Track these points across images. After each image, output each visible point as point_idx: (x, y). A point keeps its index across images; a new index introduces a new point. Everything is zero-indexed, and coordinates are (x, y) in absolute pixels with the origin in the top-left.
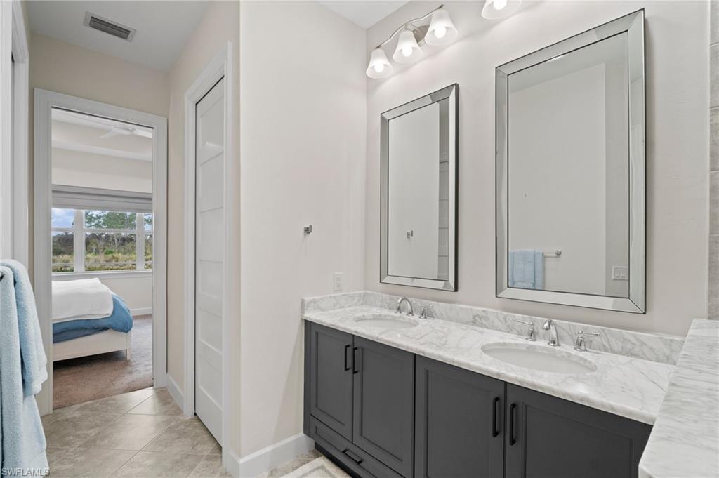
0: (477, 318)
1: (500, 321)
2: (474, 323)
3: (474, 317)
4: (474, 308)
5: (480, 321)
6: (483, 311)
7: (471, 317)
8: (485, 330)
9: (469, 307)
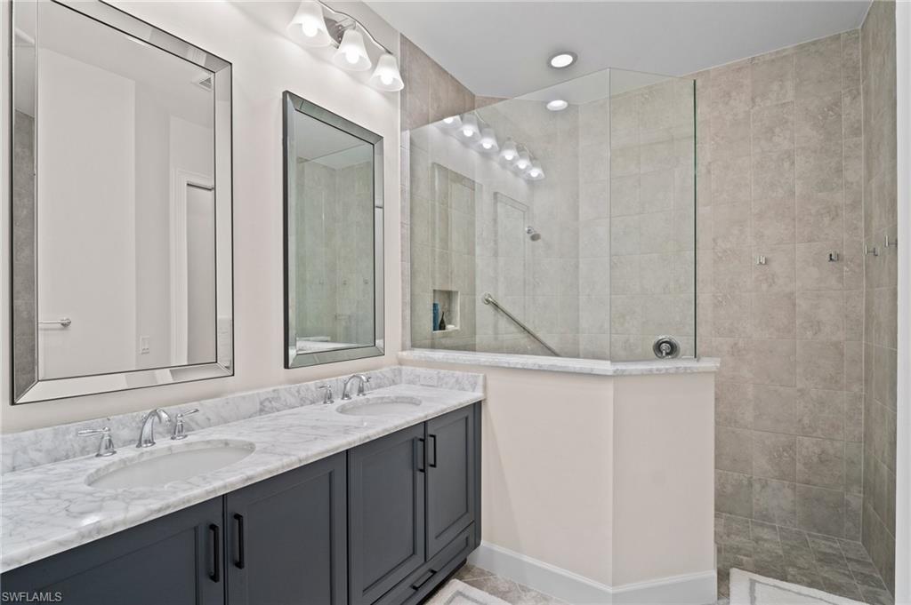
0: (267, 403)
1: (294, 396)
2: (262, 411)
3: (261, 403)
4: (260, 391)
5: (270, 405)
6: (274, 391)
7: (258, 404)
8: (277, 413)
9: (256, 392)
